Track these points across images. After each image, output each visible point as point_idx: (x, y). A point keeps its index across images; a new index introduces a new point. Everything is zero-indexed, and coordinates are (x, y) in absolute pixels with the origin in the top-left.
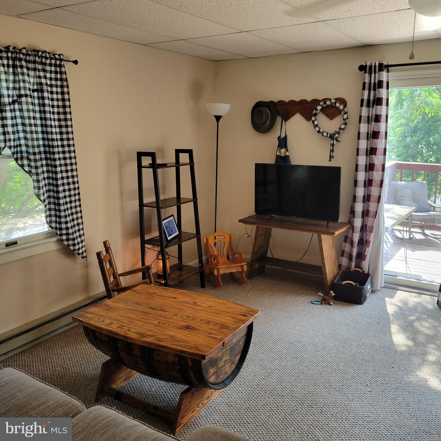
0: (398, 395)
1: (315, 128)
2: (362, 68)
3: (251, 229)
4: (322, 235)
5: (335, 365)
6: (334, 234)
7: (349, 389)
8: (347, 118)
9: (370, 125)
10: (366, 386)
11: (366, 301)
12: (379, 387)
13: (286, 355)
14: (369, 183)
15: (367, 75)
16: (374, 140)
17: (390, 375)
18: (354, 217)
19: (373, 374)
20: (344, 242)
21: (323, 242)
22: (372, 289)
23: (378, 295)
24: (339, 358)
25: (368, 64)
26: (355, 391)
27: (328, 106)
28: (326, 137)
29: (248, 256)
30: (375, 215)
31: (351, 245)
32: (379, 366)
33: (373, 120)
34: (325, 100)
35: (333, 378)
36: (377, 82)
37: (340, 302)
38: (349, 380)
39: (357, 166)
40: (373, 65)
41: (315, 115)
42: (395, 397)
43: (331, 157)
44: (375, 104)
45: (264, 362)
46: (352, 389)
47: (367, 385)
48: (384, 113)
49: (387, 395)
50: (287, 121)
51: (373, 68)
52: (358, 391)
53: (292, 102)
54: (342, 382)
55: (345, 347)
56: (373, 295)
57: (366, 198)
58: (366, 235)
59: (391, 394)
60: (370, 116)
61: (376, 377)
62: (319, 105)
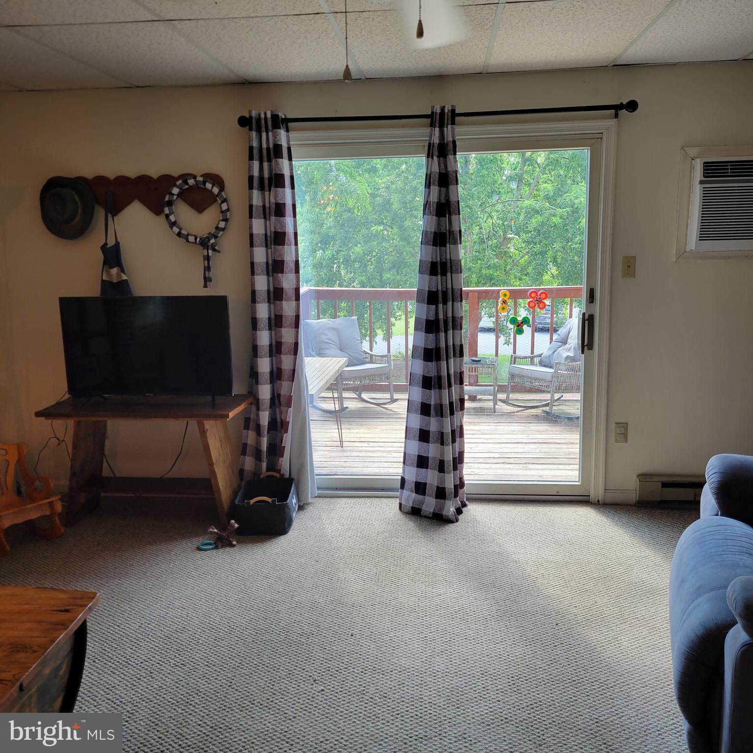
0: (368, 684)
1: (172, 228)
2: (244, 122)
3: (64, 428)
4: (205, 422)
5: (255, 658)
6: (228, 416)
7: (286, 698)
8: (228, 210)
9: (268, 222)
10: (313, 683)
11: (293, 527)
12: (335, 679)
13: (161, 663)
14: (276, 322)
15: (254, 133)
16: (277, 247)
17: (349, 651)
18: (257, 383)
19: (322, 656)
20: (244, 429)
21: (208, 434)
22: (300, 503)
23: (310, 511)
24: (259, 643)
25: (254, 114)
26: (296, 699)
27: (191, 187)
28: (194, 245)
29: (64, 482)
30: (291, 376)
31: (257, 433)
32: (329, 639)
33: (273, 213)
34: (185, 177)
35: (255, 686)
36: (271, 146)
37: (249, 537)
38: (283, 680)
39: (253, 292)
40: (263, 116)
41: (170, 204)
42: (363, 688)
43: (207, 280)
44: (273, 185)
45: (117, 692)
46: (291, 696)
47: (315, 681)
48: (288, 202)
49: (350, 688)
50: (115, 216)
51: (263, 122)
52: (300, 697)
53: (122, 181)
54: (272, 687)
55: (269, 619)
56: (302, 514)
57: (274, 347)
58: (281, 413)
59: (356, 685)
60: (267, 205)
61: (327, 661)
62: (175, 185)
